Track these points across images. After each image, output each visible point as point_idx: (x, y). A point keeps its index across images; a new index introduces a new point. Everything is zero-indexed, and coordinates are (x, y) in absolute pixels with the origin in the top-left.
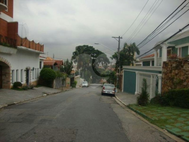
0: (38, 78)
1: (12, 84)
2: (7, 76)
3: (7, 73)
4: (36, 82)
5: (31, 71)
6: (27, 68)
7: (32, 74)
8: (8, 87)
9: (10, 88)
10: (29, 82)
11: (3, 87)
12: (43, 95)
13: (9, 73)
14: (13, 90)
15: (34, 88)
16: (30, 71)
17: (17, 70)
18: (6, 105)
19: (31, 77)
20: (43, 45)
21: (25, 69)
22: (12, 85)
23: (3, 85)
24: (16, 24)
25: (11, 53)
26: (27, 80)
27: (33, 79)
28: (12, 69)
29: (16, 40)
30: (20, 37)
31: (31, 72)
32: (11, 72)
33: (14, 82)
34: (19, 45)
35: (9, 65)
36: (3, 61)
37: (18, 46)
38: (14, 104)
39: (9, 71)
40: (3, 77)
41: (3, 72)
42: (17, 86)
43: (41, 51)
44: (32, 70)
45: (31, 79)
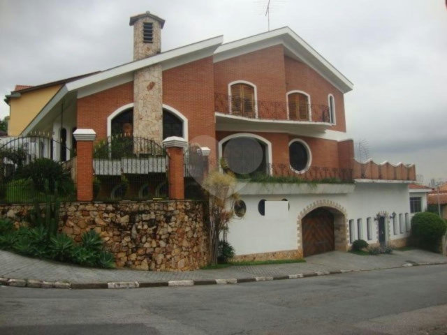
0: (407, 232)
1: (351, 243)
2: (342, 231)
3: (340, 226)
4: (402, 240)
5: (389, 220)
6: (378, 215)
7: (391, 224)
8: (343, 249)
9: (347, 250)
10: (387, 239)
11: (336, 248)
12: (405, 265)
13: (344, 226)
14: (352, 254)
15: (394, 252)
16: (386, 220)
17: (359, 220)
18: (328, 273)
19: (389, 231)
20: (414, 166)
21: (376, 217)
22: (349, 245)
23: (336, 244)
24: (349, 143)
25: (345, 192)
26: (382, 237)
27: (395, 234)
28: (348, 217)
29: (351, 171)
30: (358, 163)
31: (389, 222)
32: (348, 223)
33: (353, 240)
34: (357, 178)
35: (343, 212)
36: (333, 207)
37: (356, 180)
38: (341, 273)
39: (344, 221)
40: (336, 232)
41: (335, 223)
42: (359, 247)
43: (408, 179)
44: (391, 217)
45: (389, 235)
